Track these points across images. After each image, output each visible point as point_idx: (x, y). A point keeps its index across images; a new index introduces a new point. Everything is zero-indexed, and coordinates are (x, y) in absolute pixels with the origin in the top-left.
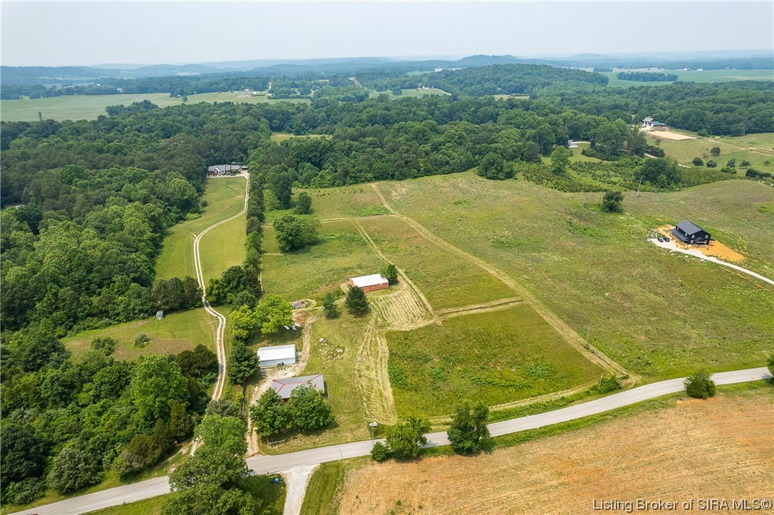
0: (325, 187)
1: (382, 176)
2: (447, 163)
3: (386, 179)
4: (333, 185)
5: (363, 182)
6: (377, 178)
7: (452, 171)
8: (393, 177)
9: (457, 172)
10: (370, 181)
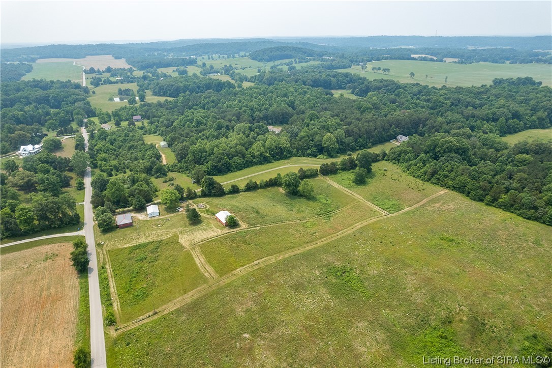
0: (414, 177)
1: (460, 188)
2: (535, 208)
3: (463, 192)
4: (419, 177)
5: (442, 186)
6: (454, 188)
7: (536, 219)
8: (468, 194)
9: (544, 223)
10: (448, 187)
